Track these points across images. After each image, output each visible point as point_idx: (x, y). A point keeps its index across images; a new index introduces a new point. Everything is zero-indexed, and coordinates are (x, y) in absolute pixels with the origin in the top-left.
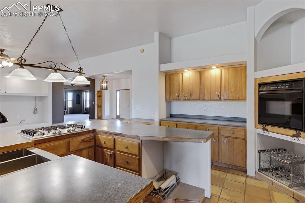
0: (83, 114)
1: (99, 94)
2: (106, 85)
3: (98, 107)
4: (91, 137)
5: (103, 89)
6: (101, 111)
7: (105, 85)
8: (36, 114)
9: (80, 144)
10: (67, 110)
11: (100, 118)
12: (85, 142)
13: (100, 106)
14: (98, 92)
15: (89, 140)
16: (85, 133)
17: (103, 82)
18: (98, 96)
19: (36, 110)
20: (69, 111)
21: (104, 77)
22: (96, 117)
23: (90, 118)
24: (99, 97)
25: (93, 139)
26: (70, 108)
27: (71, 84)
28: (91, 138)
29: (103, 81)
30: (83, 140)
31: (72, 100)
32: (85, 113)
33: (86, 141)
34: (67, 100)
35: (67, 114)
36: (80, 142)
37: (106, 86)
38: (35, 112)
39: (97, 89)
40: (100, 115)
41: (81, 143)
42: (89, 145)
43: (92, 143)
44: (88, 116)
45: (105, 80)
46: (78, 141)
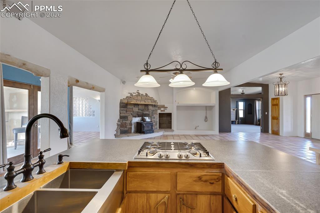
0: (255, 125)
1: (275, 102)
2: (284, 89)
3: (273, 118)
4: (215, 175)
5: (278, 95)
6: (277, 124)
7: (282, 89)
8: (206, 122)
9: (195, 183)
10: (238, 119)
11: (276, 133)
12: (202, 181)
13: (276, 118)
14: (273, 99)
15: (212, 180)
16: (202, 166)
17: (280, 85)
18: (273, 105)
19: (207, 118)
20: (240, 121)
21: (281, 79)
22: (270, 131)
23: (261, 132)
24: (274, 107)
25: (219, 181)
26: (241, 118)
27: (241, 93)
28: (216, 177)
29: (278, 85)
30: (200, 178)
31: (243, 110)
32: (258, 124)
33: (206, 181)
34: (238, 110)
35: (238, 124)
36: (194, 179)
37: (283, 91)
38: (206, 120)
39: (271, 95)
40: (275, 129)
41: (195, 181)
42: (210, 189)
43: (217, 188)
44: (259, 128)
45: (282, 83)
46: (191, 177)
